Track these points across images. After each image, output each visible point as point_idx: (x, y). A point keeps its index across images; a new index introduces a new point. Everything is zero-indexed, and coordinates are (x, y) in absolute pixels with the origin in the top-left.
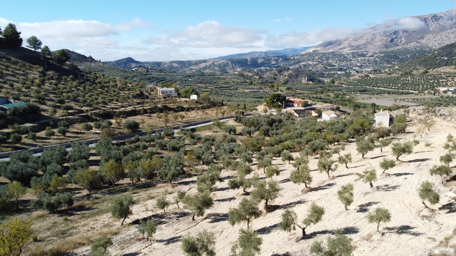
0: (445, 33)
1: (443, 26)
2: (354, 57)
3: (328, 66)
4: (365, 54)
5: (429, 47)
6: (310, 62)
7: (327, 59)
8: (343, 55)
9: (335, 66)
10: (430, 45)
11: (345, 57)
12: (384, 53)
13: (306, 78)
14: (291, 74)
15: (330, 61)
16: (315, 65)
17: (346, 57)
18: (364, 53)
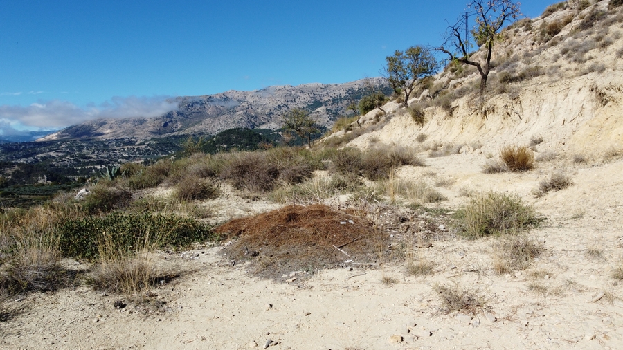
0: (223, 118)
1: (220, 109)
2: (119, 146)
3: (82, 158)
4: (134, 141)
5: (208, 134)
6: (52, 154)
7: (80, 148)
8: (103, 142)
9: (92, 158)
10: (209, 131)
11: (105, 146)
12: (158, 141)
13: (45, 176)
14: (18, 171)
15: (84, 151)
16: (61, 158)
17: (107, 146)
18: (132, 140)
